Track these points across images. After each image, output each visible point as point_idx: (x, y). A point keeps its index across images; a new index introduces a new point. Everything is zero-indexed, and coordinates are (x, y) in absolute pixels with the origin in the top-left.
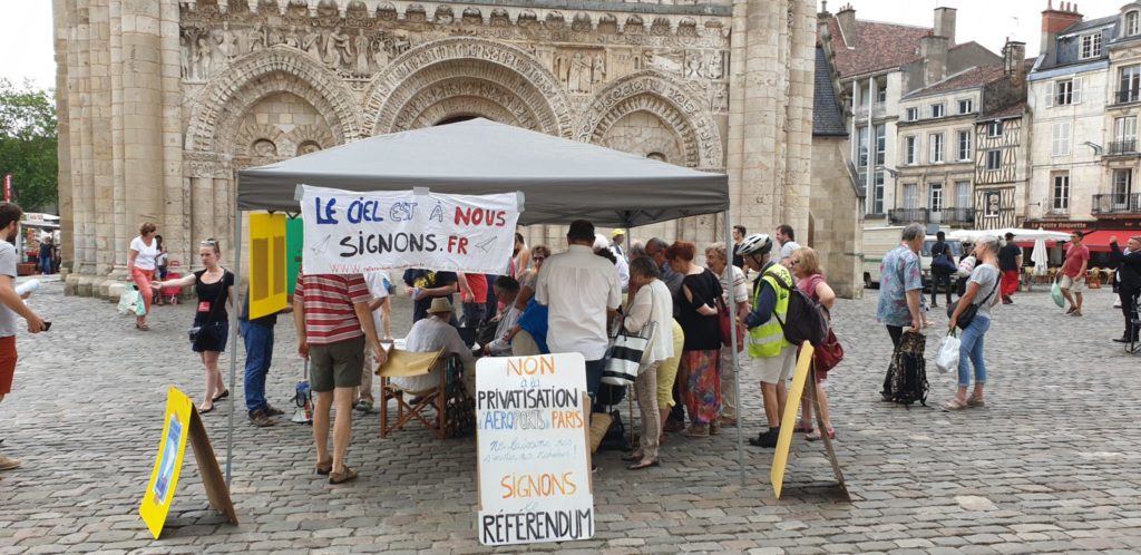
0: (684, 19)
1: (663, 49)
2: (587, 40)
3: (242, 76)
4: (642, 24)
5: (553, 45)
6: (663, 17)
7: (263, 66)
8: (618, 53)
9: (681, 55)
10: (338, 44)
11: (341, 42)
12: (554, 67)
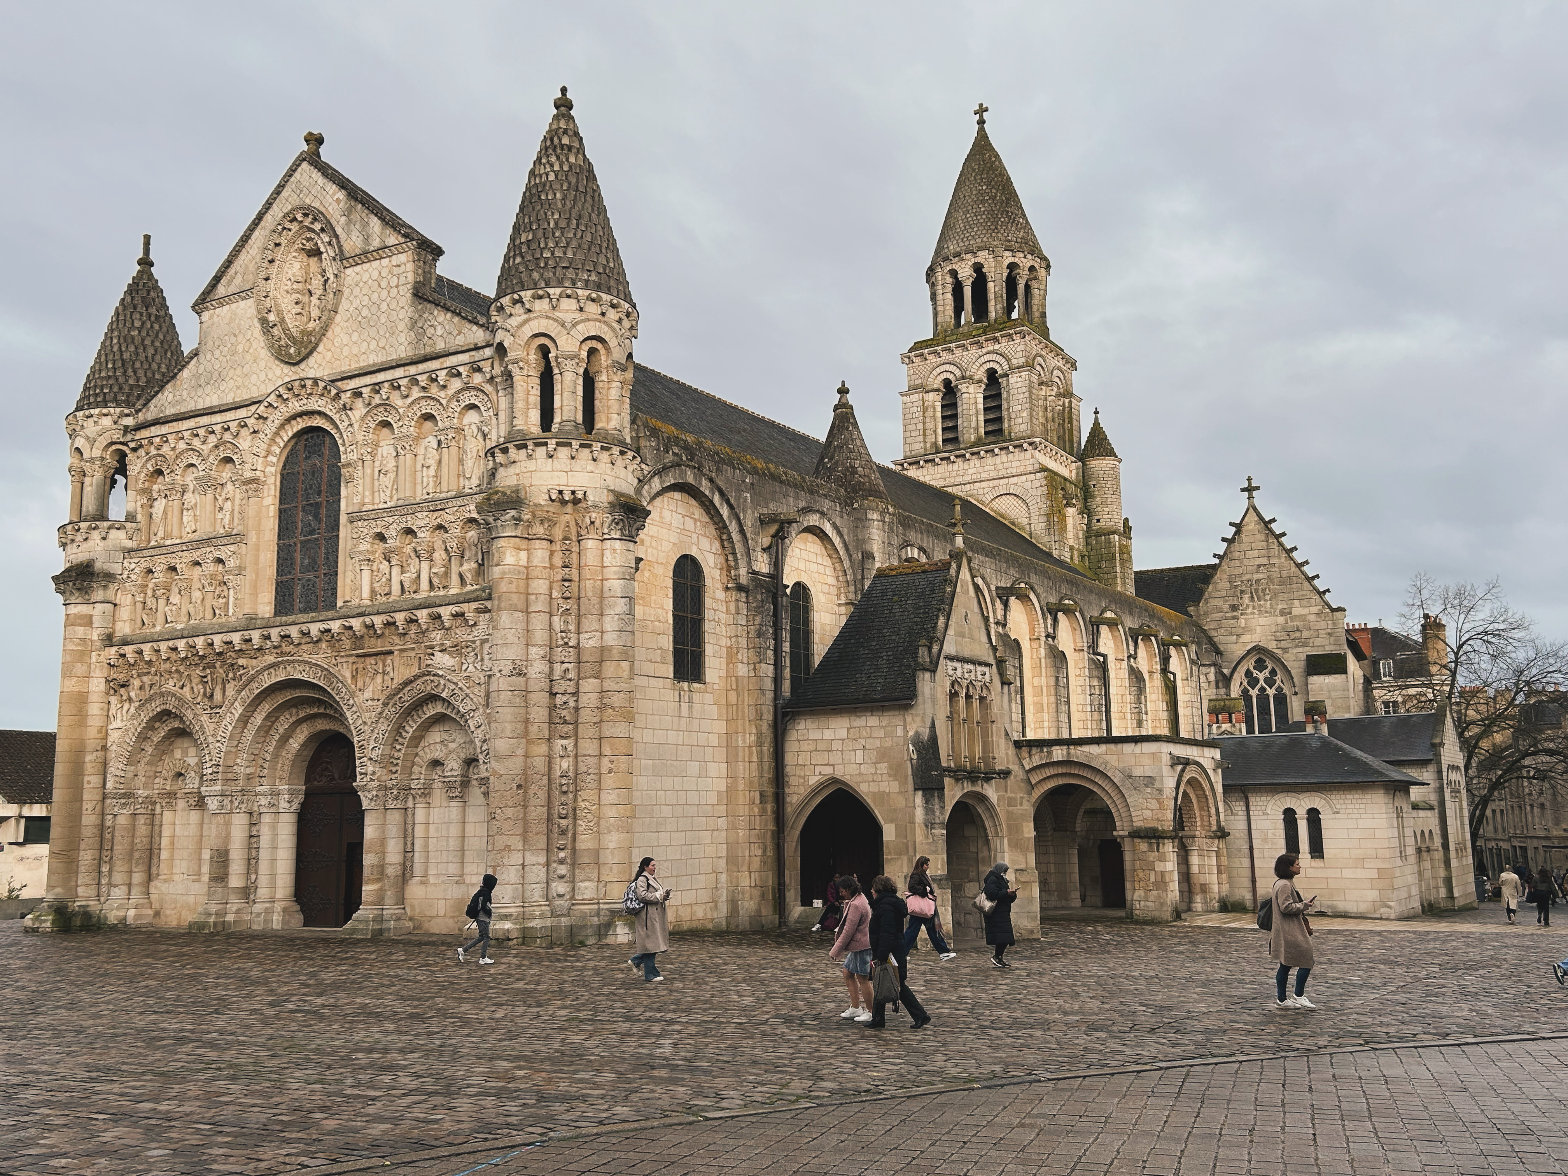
0: (454, 609)
1: (442, 644)
2: (379, 646)
3: (145, 717)
4: (417, 621)
5: (351, 655)
6: (434, 610)
7: (156, 707)
8: (404, 654)
9: (457, 650)
10: (203, 679)
11: (205, 677)
12: (353, 676)
